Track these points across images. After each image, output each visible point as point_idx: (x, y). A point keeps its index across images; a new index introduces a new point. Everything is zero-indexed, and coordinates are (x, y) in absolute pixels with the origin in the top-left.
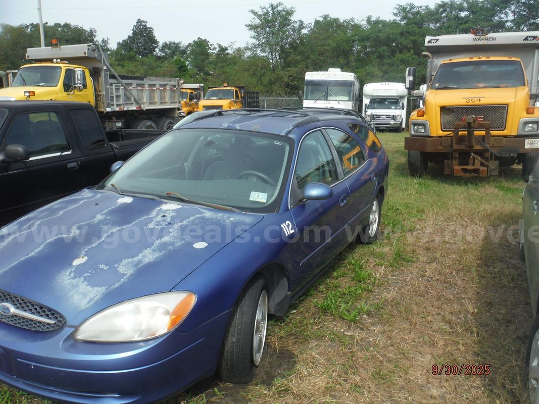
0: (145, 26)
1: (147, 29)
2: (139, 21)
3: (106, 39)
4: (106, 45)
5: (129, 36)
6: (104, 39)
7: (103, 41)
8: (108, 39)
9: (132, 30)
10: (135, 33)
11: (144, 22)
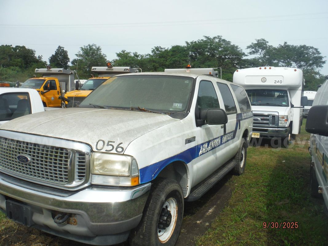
0: (63, 50)
1: (64, 51)
2: (60, 47)
3: (40, 56)
4: (40, 59)
5: (53, 55)
6: (39, 56)
7: (39, 57)
8: (42, 56)
9: (55, 52)
10: (56, 53)
11: (62, 47)
